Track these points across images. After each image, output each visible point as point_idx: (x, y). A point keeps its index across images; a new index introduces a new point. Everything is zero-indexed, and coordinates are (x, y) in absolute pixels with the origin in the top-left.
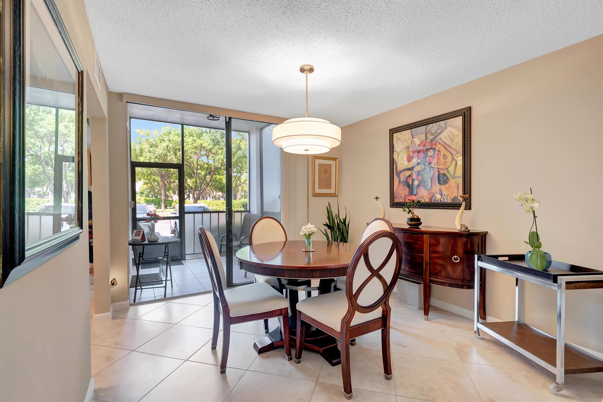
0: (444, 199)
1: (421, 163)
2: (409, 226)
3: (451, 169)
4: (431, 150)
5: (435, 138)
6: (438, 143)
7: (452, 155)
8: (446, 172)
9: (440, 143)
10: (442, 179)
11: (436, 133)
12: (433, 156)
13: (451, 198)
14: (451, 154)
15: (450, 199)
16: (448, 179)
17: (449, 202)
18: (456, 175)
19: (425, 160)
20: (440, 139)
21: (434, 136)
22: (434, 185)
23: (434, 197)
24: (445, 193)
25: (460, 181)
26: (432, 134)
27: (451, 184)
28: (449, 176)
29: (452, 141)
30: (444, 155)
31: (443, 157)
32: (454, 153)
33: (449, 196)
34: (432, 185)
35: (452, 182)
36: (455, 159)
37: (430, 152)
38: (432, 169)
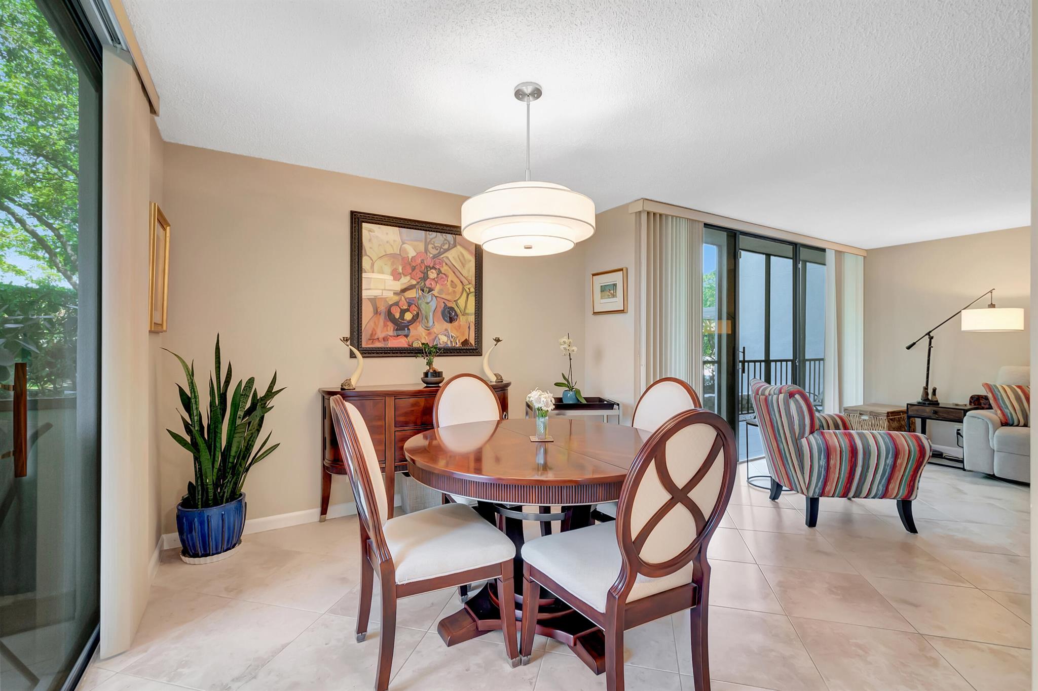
0: (451, 342)
1: (417, 287)
2: (425, 385)
3: (462, 302)
4: (433, 271)
5: (440, 254)
6: (444, 264)
7: (463, 284)
8: (454, 305)
9: (446, 264)
10: (450, 315)
11: (441, 248)
12: (436, 279)
13: (461, 342)
14: (461, 282)
15: (459, 342)
16: (457, 316)
17: (458, 346)
18: (467, 311)
19: (423, 283)
20: (447, 258)
21: (438, 251)
22: (437, 322)
23: (437, 339)
24: (453, 335)
25: (472, 318)
26: (435, 248)
27: (461, 323)
28: (458, 311)
29: (463, 265)
30: (452, 281)
31: (451, 285)
32: (465, 282)
33: (459, 338)
34: (433, 322)
35: (462, 320)
36: (466, 290)
37: (432, 273)
38: (434, 298)
